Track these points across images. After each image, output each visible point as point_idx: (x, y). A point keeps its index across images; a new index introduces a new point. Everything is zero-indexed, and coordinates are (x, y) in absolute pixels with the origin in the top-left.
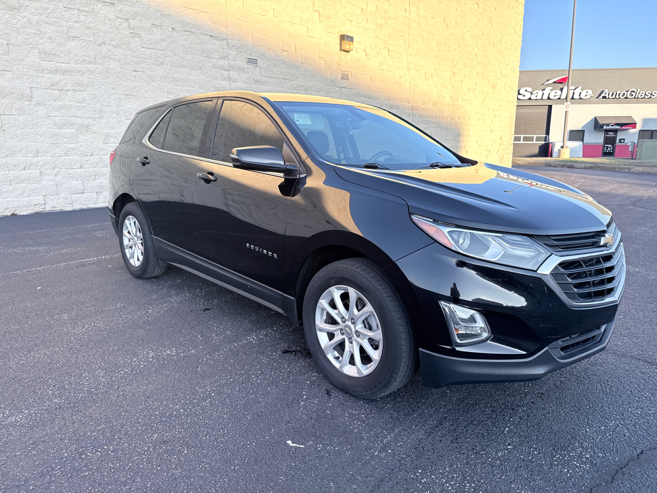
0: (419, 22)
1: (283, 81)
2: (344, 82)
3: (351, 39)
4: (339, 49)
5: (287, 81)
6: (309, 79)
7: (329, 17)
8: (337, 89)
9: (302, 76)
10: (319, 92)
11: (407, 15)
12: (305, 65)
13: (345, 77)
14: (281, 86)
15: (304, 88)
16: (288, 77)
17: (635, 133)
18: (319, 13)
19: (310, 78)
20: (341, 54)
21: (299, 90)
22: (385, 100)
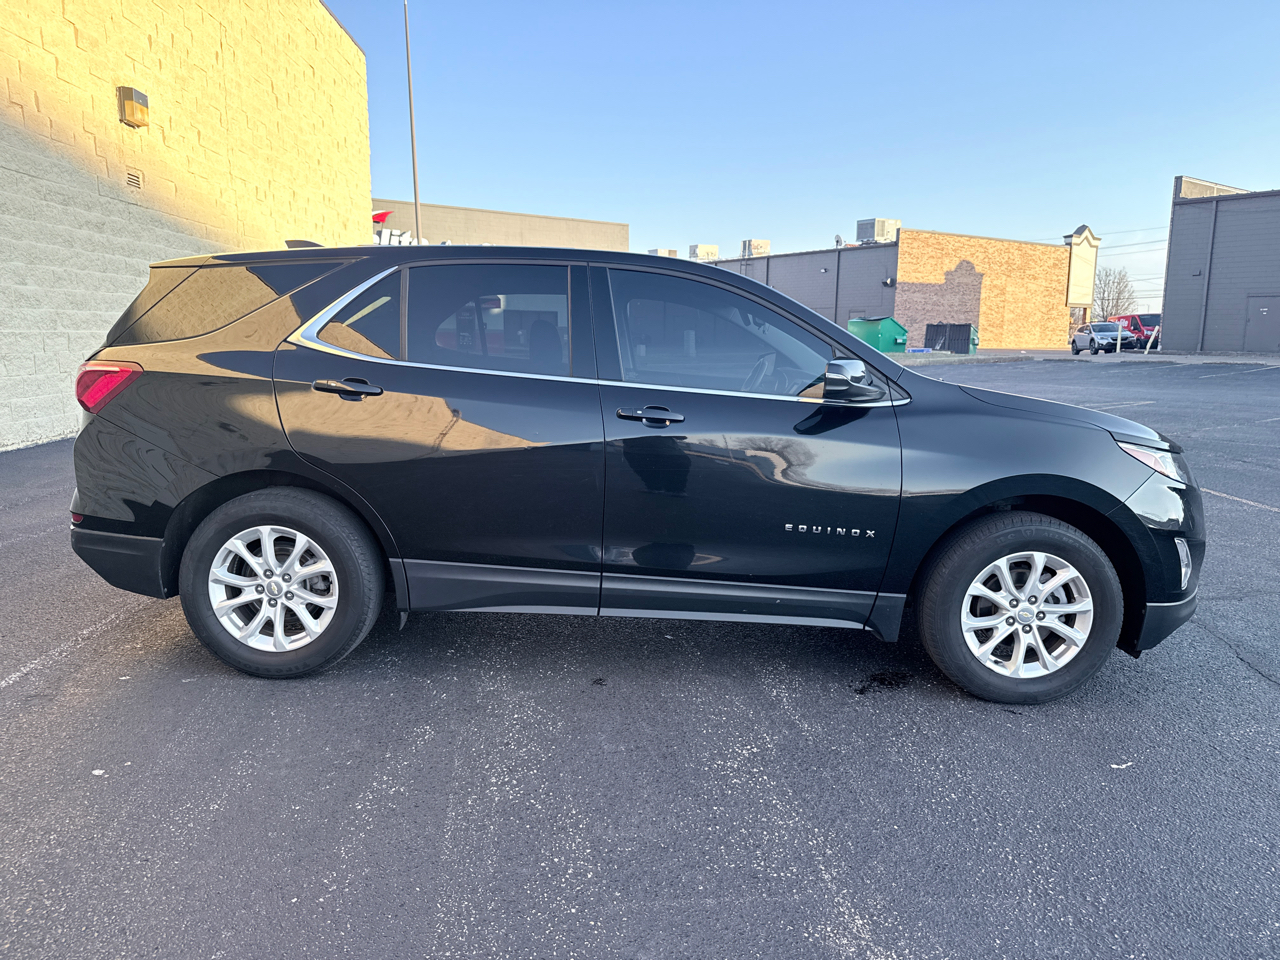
0: (239, 85)
1: (18, 176)
2: (132, 192)
3: (143, 100)
4: (118, 117)
5: (27, 178)
6: (68, 178)
7: (94, 44)
8: (121, 206)
9: (56, 170)
10: (89, 208)
11: (220, 67)
12: (57, 144)
13: (134, 180)
14: (15, 187)
15: (61, 197)
16: (27, 168)
17: (498, 315)
18: (76, 30)
19: (71, 175)
20: (122, 129)
21: (52, 200)
22: (202, 237)
